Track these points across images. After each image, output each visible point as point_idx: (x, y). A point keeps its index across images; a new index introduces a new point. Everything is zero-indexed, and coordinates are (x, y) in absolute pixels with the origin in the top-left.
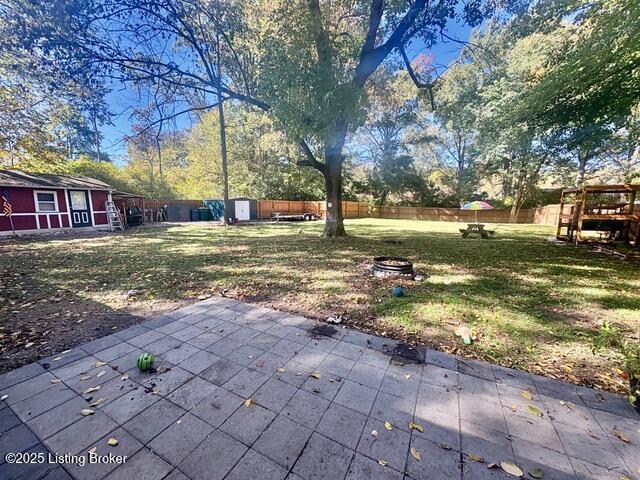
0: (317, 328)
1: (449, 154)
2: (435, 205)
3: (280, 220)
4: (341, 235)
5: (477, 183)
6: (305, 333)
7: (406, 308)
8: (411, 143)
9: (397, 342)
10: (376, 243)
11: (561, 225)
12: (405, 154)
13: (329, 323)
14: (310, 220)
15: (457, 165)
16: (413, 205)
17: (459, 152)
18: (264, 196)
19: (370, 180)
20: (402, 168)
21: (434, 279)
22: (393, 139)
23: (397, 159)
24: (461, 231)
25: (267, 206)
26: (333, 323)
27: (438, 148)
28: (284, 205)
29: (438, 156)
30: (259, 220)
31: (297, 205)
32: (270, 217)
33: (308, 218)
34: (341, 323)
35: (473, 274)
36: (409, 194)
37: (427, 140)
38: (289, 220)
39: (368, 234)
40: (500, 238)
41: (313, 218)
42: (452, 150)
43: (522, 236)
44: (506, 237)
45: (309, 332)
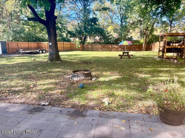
0: (34, 109)
1: (116, 17)
2: (110, 43)
3: (23, 53)
4: (58, 60)
5: (128, 32)
6: (26, 112)
7: (84, 93)
8: (97, 10)
9: (75, 109)
10: (78, 64)
11: (159, 51)
12: (94, 16)
13: (42, 105)
14: (42, 53)
15: (120, 23)
16: (99, 43)
17: (121, 16)
18: (11, 39)
19: (76, 30)
20: (93, 24)
21: (102, 79)
22: (88, 8)
23: (91, 19)
24: (119, 55)
25: (14, 45)
26: (44, 105)
27: (111, 14)
28: (25, 45)
29: (111, 18)
30: (9, 54)
31: (33, 45)
32: (16, 52)
33: (41, 52)
34: (49, 105)
35: (119, 75)
36: (97, 38)
37: (105, 9)
38: (29, 53)
39: (74, 59)
40: (136, 58)
41: (44, 52)
42: (117, 15)
43: (145, 57)
44: (139, 58)
45: (29, 111)
